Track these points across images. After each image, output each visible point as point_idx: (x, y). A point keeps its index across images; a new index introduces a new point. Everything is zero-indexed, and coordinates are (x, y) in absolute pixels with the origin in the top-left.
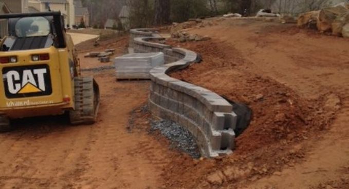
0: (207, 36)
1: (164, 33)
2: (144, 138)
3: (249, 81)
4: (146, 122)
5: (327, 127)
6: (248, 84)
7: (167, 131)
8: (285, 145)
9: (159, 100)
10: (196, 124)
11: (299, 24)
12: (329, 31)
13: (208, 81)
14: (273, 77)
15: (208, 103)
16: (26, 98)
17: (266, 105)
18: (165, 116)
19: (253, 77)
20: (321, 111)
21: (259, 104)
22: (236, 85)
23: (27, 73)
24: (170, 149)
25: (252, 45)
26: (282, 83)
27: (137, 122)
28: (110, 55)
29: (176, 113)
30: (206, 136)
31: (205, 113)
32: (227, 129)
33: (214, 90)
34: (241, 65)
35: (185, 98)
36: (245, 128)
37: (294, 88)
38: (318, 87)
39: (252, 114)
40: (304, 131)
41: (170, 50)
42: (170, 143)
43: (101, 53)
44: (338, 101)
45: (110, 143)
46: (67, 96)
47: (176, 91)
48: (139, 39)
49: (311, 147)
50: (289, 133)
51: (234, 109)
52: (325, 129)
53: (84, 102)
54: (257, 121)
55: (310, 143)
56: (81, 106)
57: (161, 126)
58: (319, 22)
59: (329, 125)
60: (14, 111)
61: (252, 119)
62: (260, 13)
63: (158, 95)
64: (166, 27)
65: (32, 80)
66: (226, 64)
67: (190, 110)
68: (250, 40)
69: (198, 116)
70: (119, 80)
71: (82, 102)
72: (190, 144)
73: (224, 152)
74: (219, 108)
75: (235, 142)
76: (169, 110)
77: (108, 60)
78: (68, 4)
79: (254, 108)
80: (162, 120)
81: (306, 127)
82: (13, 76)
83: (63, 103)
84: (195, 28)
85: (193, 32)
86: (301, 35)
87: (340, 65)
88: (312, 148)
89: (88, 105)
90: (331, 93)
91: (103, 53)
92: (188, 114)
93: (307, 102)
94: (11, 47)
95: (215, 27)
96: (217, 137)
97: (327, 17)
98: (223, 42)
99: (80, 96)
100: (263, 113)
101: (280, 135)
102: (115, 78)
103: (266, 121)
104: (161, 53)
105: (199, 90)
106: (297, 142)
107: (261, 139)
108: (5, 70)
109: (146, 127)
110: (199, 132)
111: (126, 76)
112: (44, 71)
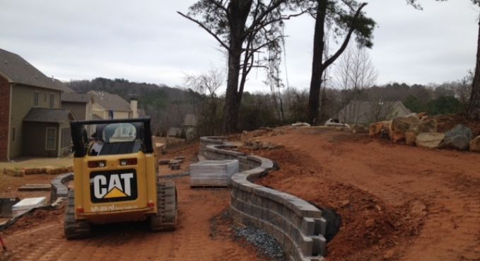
0: (280, 144)
1: (234, 141)
2: (228, 245)
3: (332, 188)
4: (229, 229)
5: (416, 233)
6: (331, 191)
7: (252, 238)
8: (377, 250)
9: (241, 207)
10: (282, 231)
11: (371, 133)
12: (402, 141)
13: (290, 188)
14: (355, 184)
15: (297, 208)
16: (111, 203)
17: (354, 211)
18: (248, 223)
19: (334, 184)
20: (408, 217)
21: (346, 209)
22: (319, 192)
23: (114, 177)
24: (257, 256)
25: (327, 153)
26: (366, 190)
27: (219, 229)
28: (180, 162)
29: (260, 220)
30: (294, 242)
31: (293, 218)
32: (317, 235)
33: (299, 196)
34: (319, 172)
35: (271, 204)
36: (335, 234)
37: (377, 195)
38: (401, 194)
39: (340, 220)
40: (395, 237)
41: (245, 157)
42: (257, 250)
43: (171, 160)
44: (424, 207)
45: (194, 250)
46: (151, 201)
47: (260, 197)
48: (212, 147)
49: (404, 252)
50: (380, 239)
51: (323, 215)
52: (415, 235)
53: (166, 209)
54: (346, 227)
55: (402, 248)
56: (163, 212)
57: (245, 233)
58: (391, 131)
59: (419, 231)
60: (98, 216)
61: (341, 225)
62: (328, 122)
63: (241, 201)
64: (235, 136)
65: (119, 185)
66: (304, 171)
67: (276, 216)
68: (324, 148)
69: (285, 221)
70: (193, 187)
71: (163, 208)
72: (277, 251)
73: (316, 258)
74: (308, 213)
75: (327, 248)
76: (252, 217)
77: (178, 168)
78: (132, 112)
79: (342, 214)
80: (245, 227)
81: (396, 233)
82: (100, 181)
83: (147, 209)
84: (267, 137)
85: (265, 140)
86: (375, 144)
87: (419, 173)
88: (405, 254)
89: (170, 211)
90: (416, 199)
91: (172, 161)
92: (273, 220)
93: (393, 209)
94: (99, 152)
95: (287, 136)
96: (309, 243)
97: (399, 127)
98: (298, 150)
99: (162, 202)
100: (352, 219)
101: (372, 241)
102: (189, 185)
103: (357, 226)
104: (236, 161)
105: (285, 196)
106: (389, 247)
107: (353, 245)
108: (93, 175)
109: (229, 234)
110: (286, 239)
111: (201, 183)
112: (131, 175)
